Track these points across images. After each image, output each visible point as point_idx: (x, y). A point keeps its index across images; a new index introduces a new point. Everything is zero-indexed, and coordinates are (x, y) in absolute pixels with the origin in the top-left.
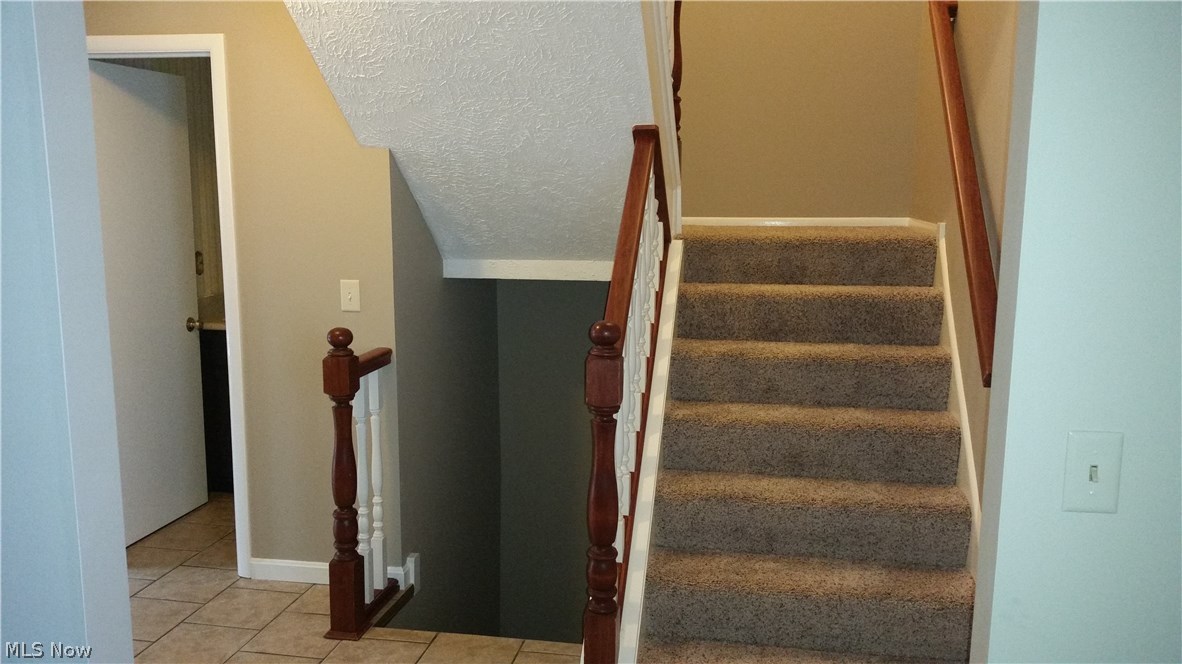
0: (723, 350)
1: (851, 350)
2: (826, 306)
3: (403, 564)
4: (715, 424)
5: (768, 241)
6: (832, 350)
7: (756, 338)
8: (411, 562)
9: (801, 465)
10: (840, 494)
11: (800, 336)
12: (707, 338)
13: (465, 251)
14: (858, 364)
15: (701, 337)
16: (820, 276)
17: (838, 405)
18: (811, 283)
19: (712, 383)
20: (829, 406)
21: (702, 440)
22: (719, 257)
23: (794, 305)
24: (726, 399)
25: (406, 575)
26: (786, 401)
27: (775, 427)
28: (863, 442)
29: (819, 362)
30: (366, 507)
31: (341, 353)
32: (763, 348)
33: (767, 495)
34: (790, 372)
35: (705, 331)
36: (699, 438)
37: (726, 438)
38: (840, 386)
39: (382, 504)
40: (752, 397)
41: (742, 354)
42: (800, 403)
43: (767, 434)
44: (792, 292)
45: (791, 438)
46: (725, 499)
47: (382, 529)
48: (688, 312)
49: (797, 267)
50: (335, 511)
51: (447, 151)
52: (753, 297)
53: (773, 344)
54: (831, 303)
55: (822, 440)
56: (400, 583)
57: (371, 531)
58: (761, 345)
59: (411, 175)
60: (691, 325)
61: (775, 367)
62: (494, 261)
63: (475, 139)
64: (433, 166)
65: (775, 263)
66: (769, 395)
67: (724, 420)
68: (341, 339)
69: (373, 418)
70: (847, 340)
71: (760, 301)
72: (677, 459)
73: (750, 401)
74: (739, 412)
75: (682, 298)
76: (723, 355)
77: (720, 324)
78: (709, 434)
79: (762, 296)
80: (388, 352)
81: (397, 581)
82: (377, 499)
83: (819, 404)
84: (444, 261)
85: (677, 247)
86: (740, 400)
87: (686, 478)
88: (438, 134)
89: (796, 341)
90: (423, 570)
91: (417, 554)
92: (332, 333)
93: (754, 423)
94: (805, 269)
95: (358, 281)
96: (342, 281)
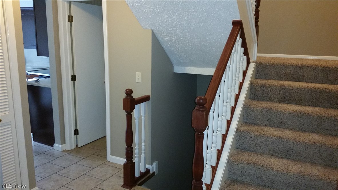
0: (263, 106)
1: (317, 110)
2: (309, 92)
3: (152, 164)
4: (256, 135)
5: (289, 65)
6: (309, 109)
7: (280, 102)
8: (155, 164)
9: (289, 154)
10: (302, 170)
11: (298, 102)
12: (261, 100)
13: (180, 64)
14: (318, 117)
15: (258, 100)
16: (310, 79)
17: (308, 131)
18: (306, 82)
19: (259, 118)
20: (305, 131)
21: (250, 140)
22: (269, 70)
23: (296, 90)
24: (264, 124)
25: (153, 168)
26: (287, 128)
27: (279, 139)
28: (316, 149)
29: (303, 114)
30: (138, 146)
31: (129, 97)
32: (281, 107)
33: (272, 166)
34: (291, 117)
35: (260, 98)
36: (249, 139)
37: (260, 140)
38: (311, 124)
39: (145, 145)
40: (274, 125)
41: (271, 108)
42: (294, 130)
43: (276, 141)
44: (296, 85)
45: (286, 144)
46: (255, 165)
47: (144, 153)
48: (254, 90)
49: (301, 75)
50: (126, 148)
51: (170, 30)
52: (280, 86)
53: (286, 105)
54: (312, 91)
55: (299, 146)
56: (150, 170)
57: (140, 154)
58: (280, 105)
59: (160, 38)
60: (255, 95)
61: (284, 114)
62: (189, 68)
63: (178, 26)
64: (166, 36)
65: (292, 73)
66: (281, 125)
67: (260, 134)
68: (129, 92)
69: (142, 118)
70: (317, 106)
71: (282, 88)
72: (241, 146)
73: (274, 126)
74: (267, 130)
75: (251, 85)
76: (264, 108)
77: (266, 95)
78: (253, 138)
79: (284, 86)
80: (149, 97)
81: (149, 170)
82: (143, 144)
83: (302, 130)
84: (174, 67)
85: (252, 66)
86: (269, 126)
87: (242, 153)
88: (166, 24)
89: (296, 104)
90: (159, 167)
91: (157, 162)
92: (126, 90)
93: (271, 136)
94: (303, 76)
95: (141, 73)
96: (137, 73)
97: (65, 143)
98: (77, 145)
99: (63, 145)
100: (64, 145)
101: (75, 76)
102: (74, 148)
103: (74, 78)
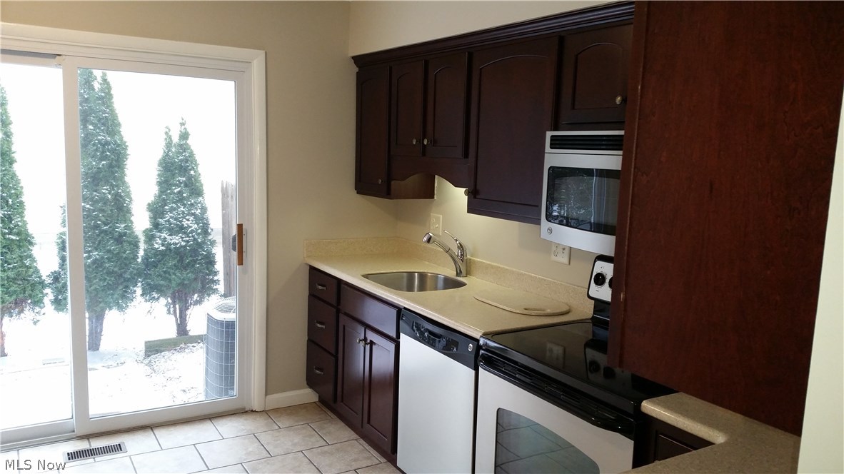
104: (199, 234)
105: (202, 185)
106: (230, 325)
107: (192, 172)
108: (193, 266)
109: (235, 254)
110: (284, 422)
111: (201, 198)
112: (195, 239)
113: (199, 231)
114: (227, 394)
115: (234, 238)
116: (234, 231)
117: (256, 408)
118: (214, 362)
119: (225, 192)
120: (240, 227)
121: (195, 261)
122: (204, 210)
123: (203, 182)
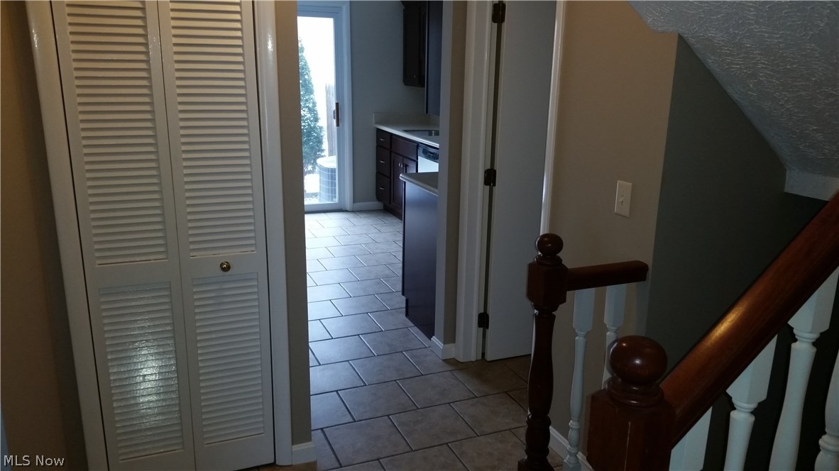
31: (548, 262)
68: (551, 246)
84: (787, 172)
95: (631, 184)
96: (619, 182)
97: (454, 341)
98: (483, 354)
99: (448, 346)
100: (452, 345)
101: (495, 171)
102: (474, 359)
103: (490, 177)
104: (311, 121)
105: (313, 86)
106: (333, 171)
107: (306, 77)
108: (308, 143)
109: (335, 121)
110: (363, 215)
111: (312, 96)
112: (309, 125)
113: (312, 119)
114: (332, 200)
115: (334, 112)
116: (334, 108)
117: (348, 209)
118: (325, 179)
119: (328, 92)
120: (337, 104)
121: (309, 140)
122: (314, 105)
123: (313, 83)
